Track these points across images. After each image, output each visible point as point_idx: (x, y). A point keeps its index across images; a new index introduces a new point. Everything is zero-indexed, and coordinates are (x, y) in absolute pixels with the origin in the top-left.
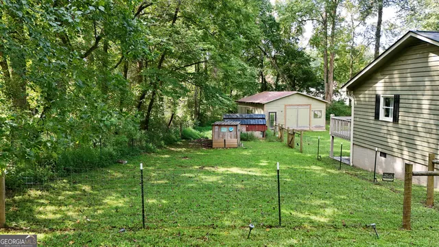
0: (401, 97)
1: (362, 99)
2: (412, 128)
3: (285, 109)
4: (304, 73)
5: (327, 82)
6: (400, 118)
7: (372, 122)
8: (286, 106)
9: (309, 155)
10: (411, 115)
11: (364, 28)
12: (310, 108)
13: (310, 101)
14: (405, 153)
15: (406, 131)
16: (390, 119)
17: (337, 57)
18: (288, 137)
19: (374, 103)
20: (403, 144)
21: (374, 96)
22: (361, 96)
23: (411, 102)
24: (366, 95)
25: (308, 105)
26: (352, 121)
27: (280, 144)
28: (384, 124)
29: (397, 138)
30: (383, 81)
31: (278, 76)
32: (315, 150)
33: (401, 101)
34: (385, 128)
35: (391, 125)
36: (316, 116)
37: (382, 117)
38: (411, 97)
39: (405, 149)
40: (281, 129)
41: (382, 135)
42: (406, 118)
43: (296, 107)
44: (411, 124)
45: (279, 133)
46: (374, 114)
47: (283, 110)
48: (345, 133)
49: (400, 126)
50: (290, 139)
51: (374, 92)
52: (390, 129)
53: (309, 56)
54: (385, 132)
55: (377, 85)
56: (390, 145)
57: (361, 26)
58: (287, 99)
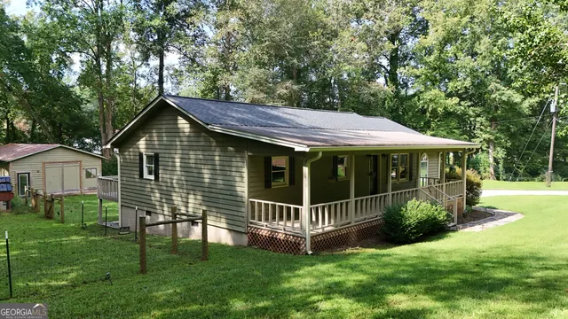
0: (160, 155)
1: (127, 157)
2: (169, 184)
3: (44, 168)
4: (72, 119)
5: (105, 132)
6: (160, 175)
7: (137, 180)
8: (44, 163)
9: (72, 225)
10: (168, 172)
11: (148, 70)
12: (80, 166)
13: (80, 157)
14: (166, 209)
15: (165, 188)
16: (152, 177)
17: (118, 100)
18: (45, 206)
19: (138, 161)
20: (164, 200)
21: (138, 154)
22: (126, 153)
23: (167, 159)
24: (130, 154)
25: (77, 162)
26: (119, 180)
27: (33, 215)
28: (148, 182)
29: (158, 195)
30: (144, 139)
31: (34, 121)
32: (78, 218)
33: (160, 159)
34: (149, 186)
35: (153, 182)
36: (89, 175)
37: (146, 176)
38: (167, 155)
39: (165, 205)
40: (36, 196)
41: (146, 193)
42: (165, 176)
43: (61, 165)
44: (169, 181)
45: (33, 201)
46: (138, 173)
47: (41, 170)
48: (112, 194)
49: (160, 183)
50: (48, 208)
51: (137, 150)
52: (153, 186)
53: (79, 97)
54: (149, 190)
55: (139, 143)
56: (153, 202)
57: (144, 67)
58: (46, 154)
